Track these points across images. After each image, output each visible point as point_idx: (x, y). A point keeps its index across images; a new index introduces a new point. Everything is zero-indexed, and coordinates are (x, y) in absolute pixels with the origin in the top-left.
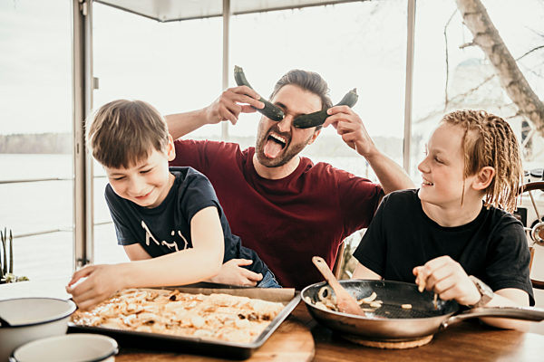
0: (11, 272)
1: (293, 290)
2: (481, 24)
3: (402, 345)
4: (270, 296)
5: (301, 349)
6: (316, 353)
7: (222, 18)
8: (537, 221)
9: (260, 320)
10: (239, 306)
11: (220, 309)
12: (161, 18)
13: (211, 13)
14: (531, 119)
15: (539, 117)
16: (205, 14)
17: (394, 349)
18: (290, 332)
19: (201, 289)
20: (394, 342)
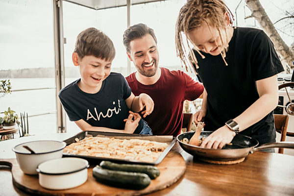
0: (28, 133)
1: (172, 136)
2: (256, 6)
3: (230, 163)
4: (160, 140)
5: (179, 165)
6: (187, 167)
7: (126, 7)
8: (289, 103)
9: (157, 151)
10: (145, 144)
11: (136, 146)
12: (95, 8)
13: (121, 4)
14: (281, 54)
15: (285, 53)
16: (117, 5)
17: (226, 165)
18: (172, 157)
19: (125, 137)
20: (225, 161)
